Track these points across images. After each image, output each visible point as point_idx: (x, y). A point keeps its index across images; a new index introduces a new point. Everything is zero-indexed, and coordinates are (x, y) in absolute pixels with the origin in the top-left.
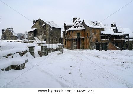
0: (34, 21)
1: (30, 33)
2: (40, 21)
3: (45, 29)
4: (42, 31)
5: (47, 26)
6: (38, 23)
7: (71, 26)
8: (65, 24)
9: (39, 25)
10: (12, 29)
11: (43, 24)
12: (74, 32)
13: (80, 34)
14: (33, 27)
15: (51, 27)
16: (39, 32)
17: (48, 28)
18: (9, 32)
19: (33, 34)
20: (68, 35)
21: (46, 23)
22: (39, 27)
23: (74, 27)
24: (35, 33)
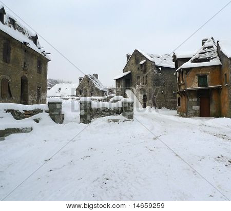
0: (128, 57)
2: (137, 55)
3: (145, 72)
4: (139, 77)
5: (148, 65)
6: (133, 61)
7: (186, 60)
8: (174, 56)
9: (134, 64)
10: (96, 76)
11: (141, 60)
12: (191, 73)
13: (208, 77)
14: (125, 70)
16: (134, 78)
17: (150, 70)
18: (88, 82)
20: (180, 82)
21: (147, 59)
22: (134, 68)
23: (192, 62)
24: (126, 82)
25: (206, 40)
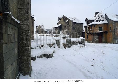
0: (59, 18)
1: (56, 28)
2: (64, 18)
3: (68, 24)
4: (65, 27)
5: (70, 22)
6: (62, 20)
8: (87, 19)
9: (63, 21)
10: (43, 25)
11: (67, 20)
12: (96, 26)
13: (102, 28)
14: (58, 24)
15: (73, 22)
16: (63, 27)
17: (71, 24)
18: (41, 28)
19: (58, 29)
20: (90, 29)
21: (69, 19)
22: (63, 23)
23: (96, 21)
24: (60, 28)
25: (99, 12)
